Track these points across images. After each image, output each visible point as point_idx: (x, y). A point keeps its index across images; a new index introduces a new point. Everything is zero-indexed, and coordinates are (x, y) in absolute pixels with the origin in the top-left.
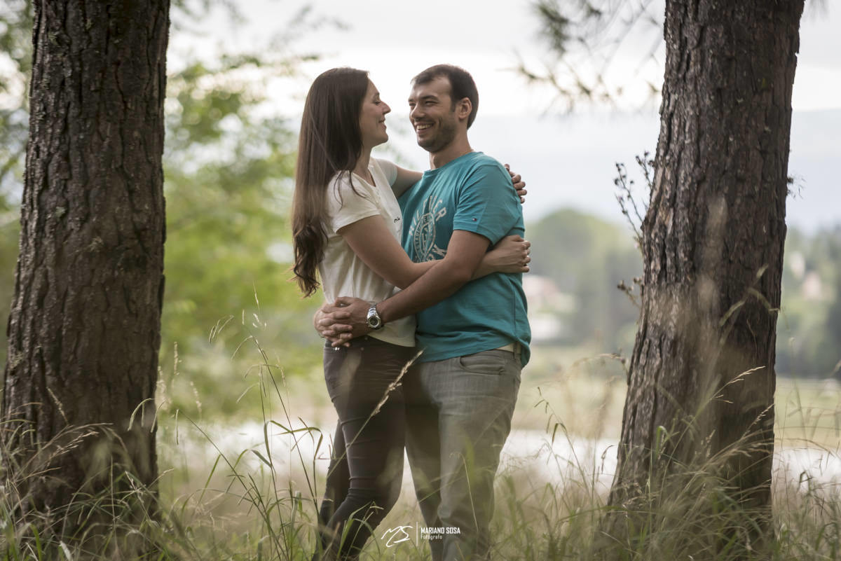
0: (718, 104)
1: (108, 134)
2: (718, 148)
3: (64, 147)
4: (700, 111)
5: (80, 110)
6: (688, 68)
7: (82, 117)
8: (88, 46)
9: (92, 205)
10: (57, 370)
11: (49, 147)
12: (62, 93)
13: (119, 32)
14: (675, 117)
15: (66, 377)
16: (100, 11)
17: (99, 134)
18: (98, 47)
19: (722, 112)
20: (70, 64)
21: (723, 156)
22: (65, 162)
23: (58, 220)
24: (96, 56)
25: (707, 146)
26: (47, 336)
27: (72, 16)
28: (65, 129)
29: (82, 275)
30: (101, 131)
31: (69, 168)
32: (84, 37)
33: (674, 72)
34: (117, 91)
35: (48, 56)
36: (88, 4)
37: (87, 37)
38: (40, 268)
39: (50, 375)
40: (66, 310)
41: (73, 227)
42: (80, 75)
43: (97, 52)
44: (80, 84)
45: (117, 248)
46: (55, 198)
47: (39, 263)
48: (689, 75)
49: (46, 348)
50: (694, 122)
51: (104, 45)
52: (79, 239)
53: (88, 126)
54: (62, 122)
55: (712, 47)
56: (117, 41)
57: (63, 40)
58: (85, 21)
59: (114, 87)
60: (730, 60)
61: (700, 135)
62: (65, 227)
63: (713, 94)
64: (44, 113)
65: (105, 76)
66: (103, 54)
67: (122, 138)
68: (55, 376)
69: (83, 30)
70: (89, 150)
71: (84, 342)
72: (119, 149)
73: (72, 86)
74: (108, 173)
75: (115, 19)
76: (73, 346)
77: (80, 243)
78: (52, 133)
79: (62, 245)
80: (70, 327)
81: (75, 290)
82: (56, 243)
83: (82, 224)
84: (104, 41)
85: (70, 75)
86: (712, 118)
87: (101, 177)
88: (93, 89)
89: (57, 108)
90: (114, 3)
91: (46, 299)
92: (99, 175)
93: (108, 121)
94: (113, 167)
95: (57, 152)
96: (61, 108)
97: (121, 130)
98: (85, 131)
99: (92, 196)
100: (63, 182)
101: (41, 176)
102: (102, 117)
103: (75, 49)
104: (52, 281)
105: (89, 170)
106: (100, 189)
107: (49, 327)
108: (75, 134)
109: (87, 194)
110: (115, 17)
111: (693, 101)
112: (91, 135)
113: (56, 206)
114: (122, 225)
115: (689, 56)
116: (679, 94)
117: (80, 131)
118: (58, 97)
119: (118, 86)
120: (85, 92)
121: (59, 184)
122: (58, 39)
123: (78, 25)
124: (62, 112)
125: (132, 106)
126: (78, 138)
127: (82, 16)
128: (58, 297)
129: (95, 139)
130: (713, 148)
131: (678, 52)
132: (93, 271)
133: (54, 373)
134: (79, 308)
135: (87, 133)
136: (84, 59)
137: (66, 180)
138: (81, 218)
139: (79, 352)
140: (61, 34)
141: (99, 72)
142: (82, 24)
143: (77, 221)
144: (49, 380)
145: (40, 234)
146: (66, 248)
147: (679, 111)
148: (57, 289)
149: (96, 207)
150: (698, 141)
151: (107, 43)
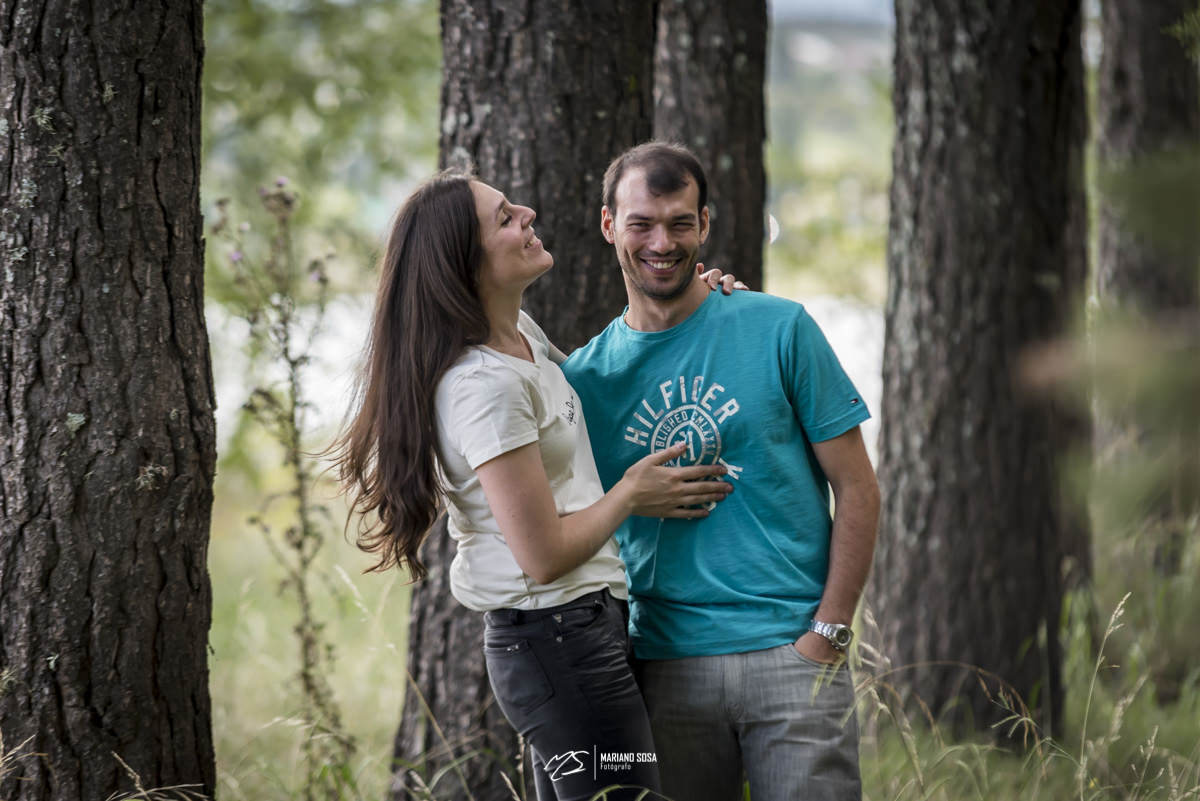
0: (567, 121)
1: (149, 284)
2: (571, 192)
3: (74, 309)
4: (537, 133)
5: (101, 244)
6: (507, 61)
7: (106, 255)
8: (107, 131)
9: (133, 406)
10: (87, 697)
11: (44, 309)
12: (62, 215)
13: (161, 106)
14: (485, 141)
15: (105, 710)
16: (124, 70)
17: (134, 283)
18: (125, 134)
19: (573, 135)
20: (80, 163)
21: (579, 207)
22: (77, 335)
23: (73, 436)
24: (125, 148)
25: (551, 189)
26: (66, 639)
27: (74, 78)
28: (74, 276)
29: (121, 531)
30: (136, 278)
31: (87, 345)
32: (98, 116)
33: (481, 68)
34: (157, 207)
35: (29, 149)
36: (103, 58)
37: (104, 116)
38: (39, 521)
39: (74, 706)
40: (96, 592)
41: (101, 448)
42: (98, 182)
43: (125, 141)
44: (99, 199)
45: (177, 480)
46: (64, 398)
47: (35, 510)
48: (510, 74)
49: (66, 660)
50: (527, 151)
51: (133, 128)
52: (115, 469)
53: (116, 271)
54: (66, 265)
55: (552, 27)
56: (157, 121)
57: (62, 122)
58: (101, 88)
59: (152, 201)
60: (582, 47)
61: (539, 171)
62: (84, 447)
63: (560, 105)
64: (25, 249)
65: (139, 183)
66: (133, 144)
67: (169, 289)
68: (85, 708)
69: (98, 103)
70: (119, 313)
71: (132, 646)
72: (165, 309)
73: (85, 202)
74: (155, 351)
75: (152, 84)
76: (114, 655)
77: (116, 475)
78: (48, 286)
79: (82, 480)
80: (108, 621)
81: (110, 559)
82: (72, 478)
83: (118, 441)
84: (133, 123)
85: (80, 183)
86: (558, 143)
87: (143, 357)
88: (122, 206)
89: (53, 242)
90: (146, 56)
91: (56, 574)
92: (139, 356)
93: (147, 260)
94: (161, 340)
95: (61, 317)
96: (62, 241)
97: (166, 275)
98: (112, 280)
99: (131, 392)
100: (75, 369)
101: (30, 360)
102: (137, 254)
103: (82, 138)
104: (65, 543)
105: (123, 348)
106: (144, 379)
107: (67, 622)
108: (93, 286)
109: (123, 387)
110: (152, 79)
111: (522, 117)
112: (123, 286)
113: (67, 411)
114: (182, 439)
115: (509, 41)
116: (493, 103)
117: (103, 280)
118: (55, 221)
119: (158, 199)
120: (107, 212)
121: (67, 375)
122: (54, 119)
123: (89, 95)
124: (66, 247)
125: (180, 232)
126: (101, 292)
127: (95, 78)
128: (81, 570)
129: (129, 292)
130: (563, 193)
131: (488, 35)
132: (138, 521)
133: (82, 704)
134: (119, 585)
135: (115, 283)
136: (100, 154)
137: (80, 366)
138: (116, 432)
139: (123, 663)
140: (56, 111)
141: (131, 176)
142: (95, 93)
143: (110, 437)
144: (73, 716)
145: (33, 460)
146: (89, 486)
147: (495, 133)
148: (78, 556)
149: (141, 410)
150: (535, 183)
151: (139, 124)
